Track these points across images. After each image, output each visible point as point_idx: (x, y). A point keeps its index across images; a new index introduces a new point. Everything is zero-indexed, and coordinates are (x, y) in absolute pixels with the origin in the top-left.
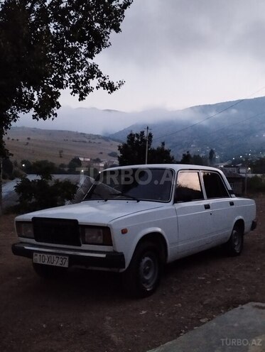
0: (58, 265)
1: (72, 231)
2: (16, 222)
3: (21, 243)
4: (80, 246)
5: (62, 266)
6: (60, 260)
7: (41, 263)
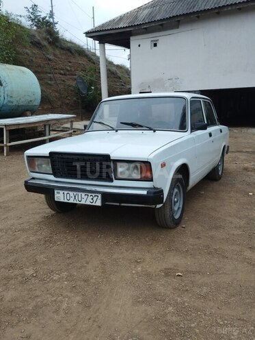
0: (88, 203)
1: (100, 166)
2: (28, 157)
3: (33, 178)
4: (112, 181)
5: (93, 204)
6: (90, 198)
7: (66, 201)
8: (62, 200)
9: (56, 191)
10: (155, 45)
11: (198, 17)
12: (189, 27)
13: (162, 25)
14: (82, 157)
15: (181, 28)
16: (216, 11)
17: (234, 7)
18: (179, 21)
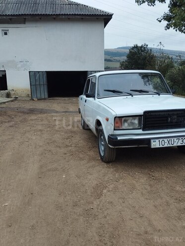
0: (179, 144)
6: (181, 141)
7: (161, 146)
8: (158, 146)
9: (152, 141)
10: (6, 34)
11: (40, 19)
12: (34, 25)
13: (11, 19)
14: (176, 113)
15: (27, 25)
16: (54, 17)
17: (66, 17)
18: (25, 19)
